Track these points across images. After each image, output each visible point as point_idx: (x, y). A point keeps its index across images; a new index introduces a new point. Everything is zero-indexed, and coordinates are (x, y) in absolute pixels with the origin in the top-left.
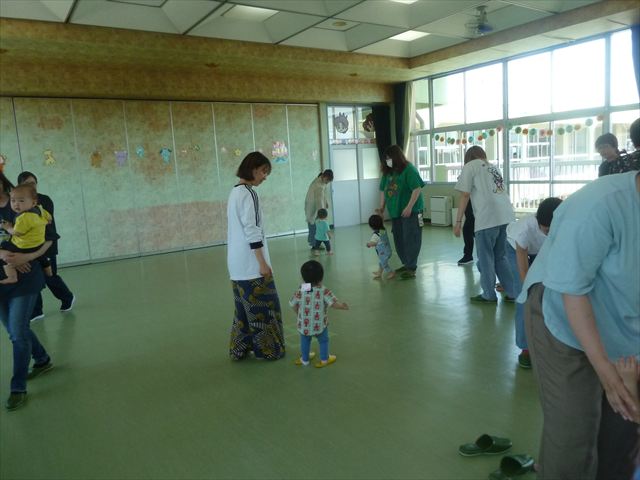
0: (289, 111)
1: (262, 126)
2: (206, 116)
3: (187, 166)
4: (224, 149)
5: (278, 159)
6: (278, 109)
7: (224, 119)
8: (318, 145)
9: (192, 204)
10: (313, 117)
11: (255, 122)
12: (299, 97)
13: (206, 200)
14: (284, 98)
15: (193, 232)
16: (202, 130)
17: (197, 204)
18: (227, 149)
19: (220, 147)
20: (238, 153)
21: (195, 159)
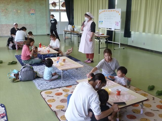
1: (27, 4)
3: (3, 14)
4: (15, 10)
5: (32, 14)
7: (15, 2)
9: (5, 25)
10: (44, 2)
13: (9, 24)
15: (5, 32)
16: (8, 5)
17: (6, 24)
18: (16, 10)
20: (19, 11)
21: (6, 12)
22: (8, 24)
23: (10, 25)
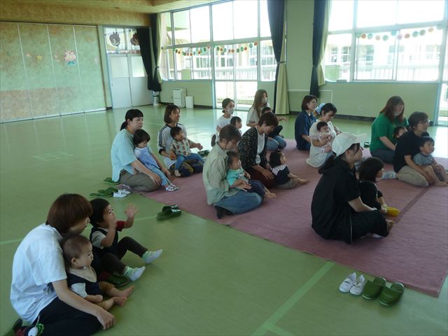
0: (76, 30)
1: (56, 39)
2: (13, 32)
4: (28, 55)
5: (70, 63)
6: (67, 29)
7: (27, 34)
8: (98, 53)
9: (8, 92)
10: (94, 34)
11: (51, 37)
12: (82, 21)
13: (18, 89)
14: (71, 21)
15: (9, 110)
16: (11, 42)
17: (11, 91)
18: (31, 55)
19: (25, 54)
20: (39, 57)
21: (7, 61)
22: (15, 89)
23: (20, 91)
